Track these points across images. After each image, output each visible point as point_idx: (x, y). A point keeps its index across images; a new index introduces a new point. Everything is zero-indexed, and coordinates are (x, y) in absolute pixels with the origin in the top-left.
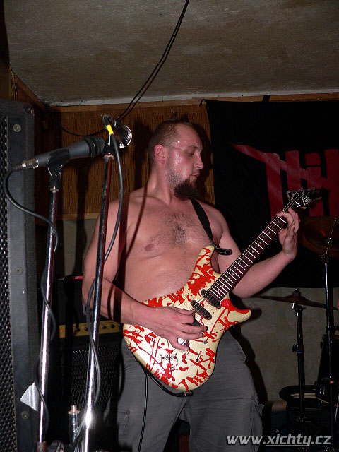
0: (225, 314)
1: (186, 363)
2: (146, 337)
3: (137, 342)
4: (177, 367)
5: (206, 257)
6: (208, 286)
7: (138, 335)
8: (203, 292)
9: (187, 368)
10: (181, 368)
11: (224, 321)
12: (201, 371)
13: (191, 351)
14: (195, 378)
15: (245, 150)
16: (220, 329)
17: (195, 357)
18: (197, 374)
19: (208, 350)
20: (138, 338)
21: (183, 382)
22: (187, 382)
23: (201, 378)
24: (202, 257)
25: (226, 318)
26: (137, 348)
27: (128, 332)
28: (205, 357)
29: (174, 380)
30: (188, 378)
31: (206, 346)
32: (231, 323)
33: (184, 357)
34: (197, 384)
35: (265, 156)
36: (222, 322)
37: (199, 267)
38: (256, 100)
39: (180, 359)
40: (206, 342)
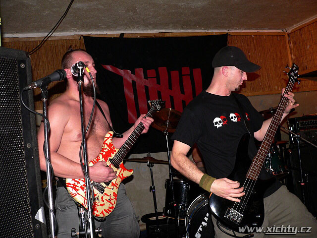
0: (122, 172)
1: (103, 201)
2: (81, 187)
3: (77, 190)
4: (99, 204)
5: (110, 139)
6: (113, 156)
7: (76, 186)
8: (111, 160)
9: (104, 204)
10: (101, 205)
11: (121, 176)
12: (111, 206)
13: (106, 194)
14: (108, 210)
15: (109, 68)
16: (119, 180)
17: (108, 198)
18: (109, 208)
19: (114, 193)
20: (77, 188)
21: (102, 212)
22: (104, 212)
23: (111, 210)
24: (108, 138)
25: (122, 175)
26: (77, 194)
27: (70, 184)
28: (113, 197)
29: (97, 212)
30: (105, 210)
31: (113, 191)
32: (124, 177)
33: (102, 198)
34: (109, 213)
35: (122, 72)
36: (120, 177)
37: (107, 144)
38: (116, 36)
39: (100, 199)
40: (113, 189)
